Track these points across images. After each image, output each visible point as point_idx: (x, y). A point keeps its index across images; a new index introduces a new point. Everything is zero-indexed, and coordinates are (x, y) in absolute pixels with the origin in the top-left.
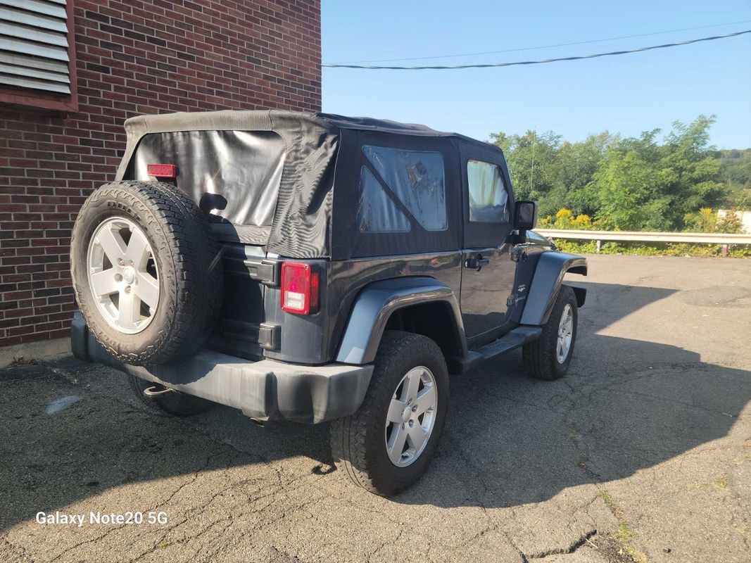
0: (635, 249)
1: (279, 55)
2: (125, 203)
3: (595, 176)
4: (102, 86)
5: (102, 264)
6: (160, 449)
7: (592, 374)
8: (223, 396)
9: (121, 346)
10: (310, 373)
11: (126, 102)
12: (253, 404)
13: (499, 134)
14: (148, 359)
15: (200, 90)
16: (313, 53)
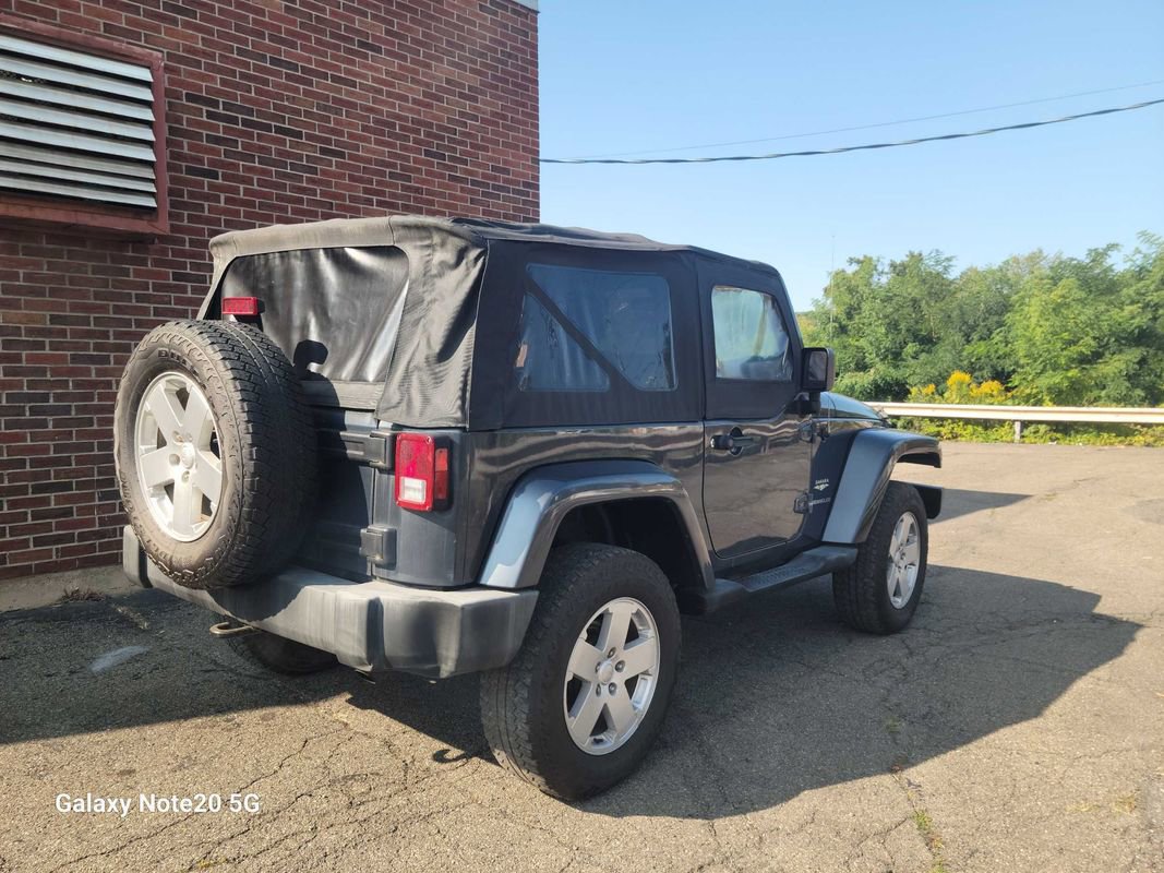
0: (1078, 436)
1: (473, 146)
2: (178, 350)
3: (1008, 317)
4: (207, 197)
5: (155, 441)
6: (239, 725)
7: (950, 629)
8: (313, 635)
9: (174, 559)
10: (433, 600)
11: (242, 219)
12: (349, 645)
13: (861, 258)
14: (207, 578)
15: (352, 198)
16: (527, 142)
